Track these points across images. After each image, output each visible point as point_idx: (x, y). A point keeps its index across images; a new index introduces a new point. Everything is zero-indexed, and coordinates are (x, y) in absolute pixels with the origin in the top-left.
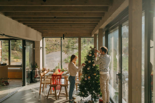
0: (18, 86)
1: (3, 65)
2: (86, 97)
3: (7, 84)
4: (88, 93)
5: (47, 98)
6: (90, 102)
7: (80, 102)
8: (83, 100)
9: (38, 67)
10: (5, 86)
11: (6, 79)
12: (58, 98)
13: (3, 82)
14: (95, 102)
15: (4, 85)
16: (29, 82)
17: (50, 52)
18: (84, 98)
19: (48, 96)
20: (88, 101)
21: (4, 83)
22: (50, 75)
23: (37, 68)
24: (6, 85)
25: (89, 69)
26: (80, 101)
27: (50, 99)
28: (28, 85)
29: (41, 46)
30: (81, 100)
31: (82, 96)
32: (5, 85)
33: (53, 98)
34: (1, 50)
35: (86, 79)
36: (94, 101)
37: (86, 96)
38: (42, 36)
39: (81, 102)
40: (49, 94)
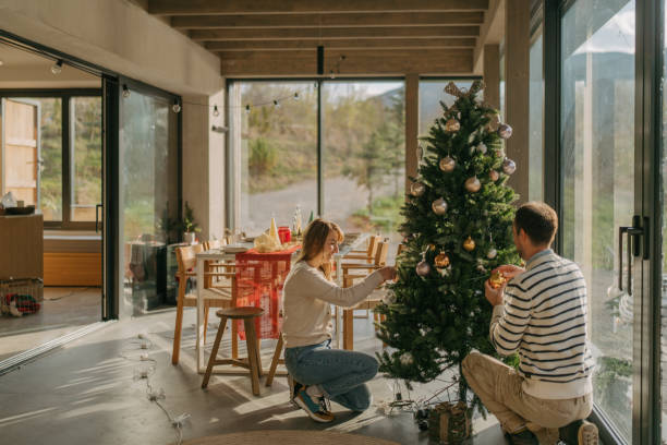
0: (83, 318)
1: (11, 211)
2: (423, 380)
3: (30, 308)
4: (438, 356)
5: (204, 386)
6: (449, 411)
7: (388, 411)
8: (405, 397)
9: (198, 230)
10: (17, 317)
11: (23, 282)
12: (268, 385)
13: (9, 299)
14: (480, 410)
15: (9, 316)
16: (145, 301)
17: (290, 183)
18: (411, 389)
19: (208, 374)
20: (433, 407)
21: (14, 303)
22: (227, 253)
23: (192, 230)
24: (25, 315)
25: (441, 207)
26: (392, 405)
27: (223, 387)
28: (137, 314)
29: (216, 120)
30: (399, 396)
31: (402, 377)
32: (15, 311)
33: (236, 383)
34: (36, 149)
35: (425, 270)
36: (473, 406)
37: (423, 373)
38: (222, 74)
39: (395, 409)
40: (213, 361)
